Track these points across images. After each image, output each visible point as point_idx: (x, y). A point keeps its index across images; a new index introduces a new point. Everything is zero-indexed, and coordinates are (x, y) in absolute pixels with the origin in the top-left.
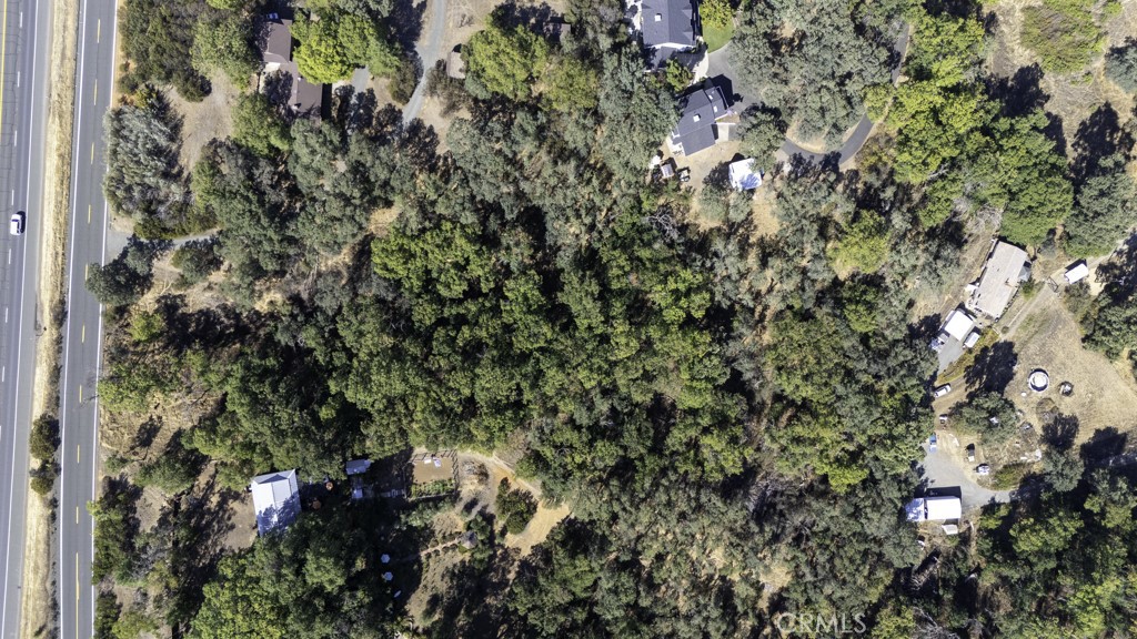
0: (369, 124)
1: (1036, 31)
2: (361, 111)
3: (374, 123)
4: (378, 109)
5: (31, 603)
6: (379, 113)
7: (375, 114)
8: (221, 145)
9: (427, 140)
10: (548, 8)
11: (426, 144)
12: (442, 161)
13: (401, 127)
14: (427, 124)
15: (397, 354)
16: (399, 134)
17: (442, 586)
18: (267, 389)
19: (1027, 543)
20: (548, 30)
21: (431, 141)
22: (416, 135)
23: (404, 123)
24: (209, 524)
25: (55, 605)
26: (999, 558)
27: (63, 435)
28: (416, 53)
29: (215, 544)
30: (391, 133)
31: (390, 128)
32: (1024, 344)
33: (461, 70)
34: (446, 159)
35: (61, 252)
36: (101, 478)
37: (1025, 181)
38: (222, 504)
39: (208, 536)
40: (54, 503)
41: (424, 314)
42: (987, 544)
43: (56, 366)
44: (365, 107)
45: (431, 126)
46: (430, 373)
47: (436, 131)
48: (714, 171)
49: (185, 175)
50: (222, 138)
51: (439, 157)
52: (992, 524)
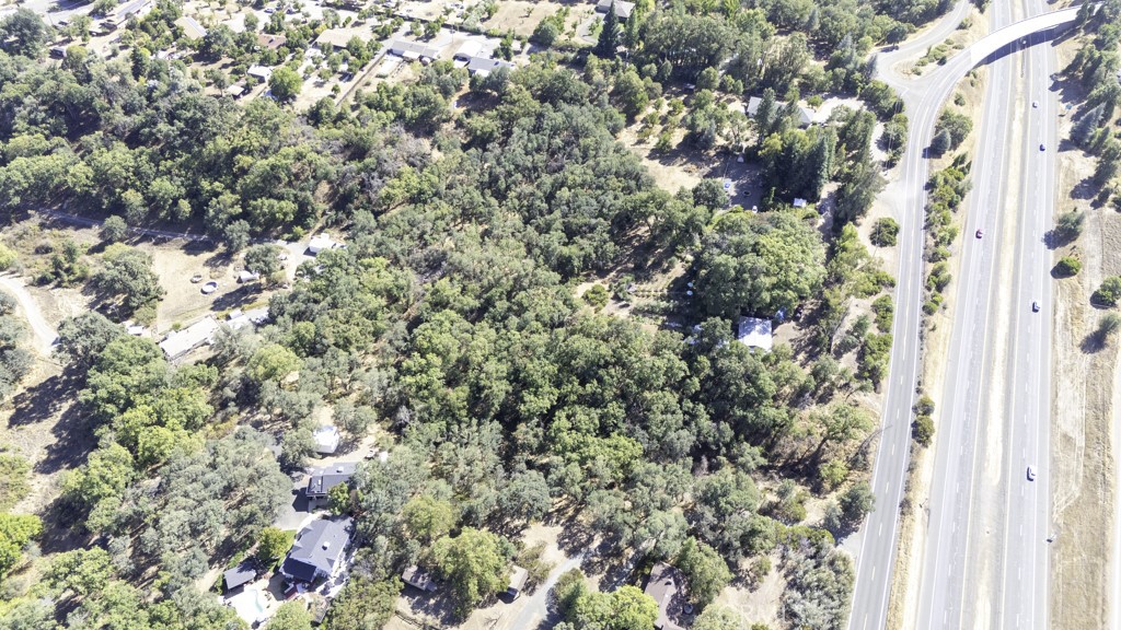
0: (612, 567)
1: (12, 495)
2: (615, 579)
3: (607, 567)
4: (600, 576)
5: (941, 349)
6: (600, 573)
7: (604, 574)
8: (747, 585)
9: (567, 540)
10: (412, 608)
11: (570, 538)
12: (561, 522)
13: (585, 557)
14: (562, 552)
15: (643, 383)
16: (589, 552)
17: (659, 276)
18: (744, 386)
19: (289, 206)
20: (424, 578)
21: (563, 539)
22: (574, 547)
23: (582, 559)
24: (807, 345)
25: (921, 338)
26: (309, 207)
27: (909, 429)
28: (548, 609)
29: (805, 334)
30: (596, 555)
31: (596, 559)
32: (203, 307)
33: (515, 572)
34: (557, 522)
35: (902, 552)
36: (882, 395)
37: (131, 364)
38: (797, 353)
39: (809, 339)
40: (919, 391)
41: (616, 409)
42: (310, 221)
43: (912, 473)
44: (610, 581)
45: (559, 548)
46: (624, 366)
47: (557, 545)
48: (346, 453)
49: (783, 572)
50: (744, 591)
51: (562, 525)
52: (298, 229)
